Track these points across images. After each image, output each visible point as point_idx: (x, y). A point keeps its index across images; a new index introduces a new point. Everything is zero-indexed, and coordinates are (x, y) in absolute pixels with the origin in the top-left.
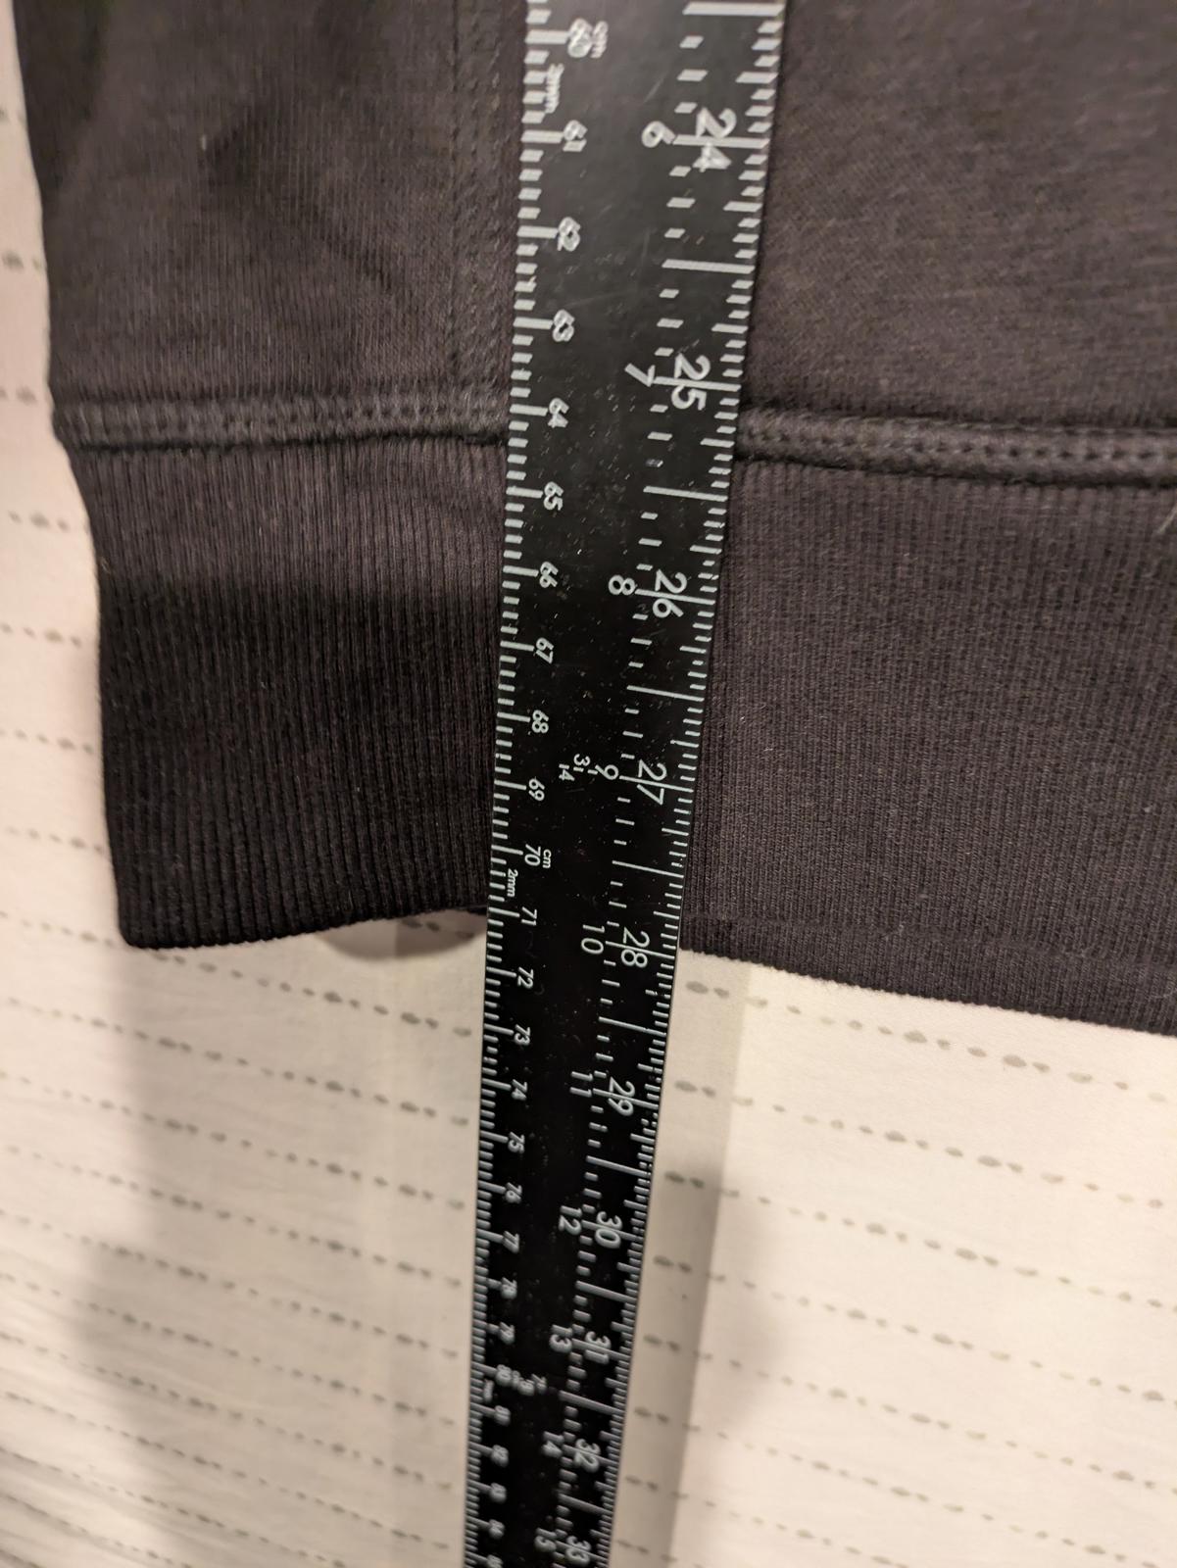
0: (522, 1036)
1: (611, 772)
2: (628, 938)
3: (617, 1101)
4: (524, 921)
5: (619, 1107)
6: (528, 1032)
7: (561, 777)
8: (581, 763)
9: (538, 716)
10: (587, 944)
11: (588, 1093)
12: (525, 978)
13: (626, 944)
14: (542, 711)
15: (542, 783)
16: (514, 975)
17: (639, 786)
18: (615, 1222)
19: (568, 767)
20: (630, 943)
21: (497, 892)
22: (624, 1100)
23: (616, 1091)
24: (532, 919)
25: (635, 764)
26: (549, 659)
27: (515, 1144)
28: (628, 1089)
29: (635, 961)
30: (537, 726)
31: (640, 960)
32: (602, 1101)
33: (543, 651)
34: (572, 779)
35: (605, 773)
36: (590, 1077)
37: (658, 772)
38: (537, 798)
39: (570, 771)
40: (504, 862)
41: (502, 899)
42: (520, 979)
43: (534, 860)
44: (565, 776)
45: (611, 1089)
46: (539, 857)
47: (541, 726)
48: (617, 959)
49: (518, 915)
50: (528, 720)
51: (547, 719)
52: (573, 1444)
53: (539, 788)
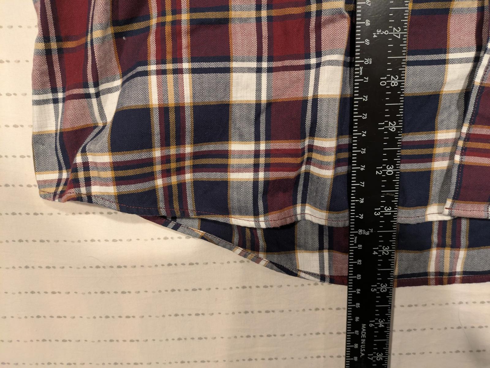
0: (365, 116)
1: (387, 32)
2: (392, 78)
3: (391, 128)
4: (364, 81)
5: (392, 130)
6: (366, 115)
7: (374, 37)
8: (379, 32)
9: (367, 21)
10: (382, 83)
11: (383, 128)
12: (365, 98)
13: (392, 80)
14: (368, 20)
15: (368, 39)
16: (362, 98)
17: (394, 35)
18: (392, 167)
19: (375, 34)
20: (393, 80)
21: (357, 75)
22: (393, 127)
23: (391, 125)
24: (366, 80)
25: (393, 28)
26: (370, 5)
27: (363, 152)
28: (394, 124)
29: (395, 85)
30: (367, 24)
31: (396, 84)
32: (387, 130)
33: (368, 3)
34: (376, 36)
35: (385, 33)
36: (384, 123)
37: (398, 30)
38: (367, 44)
39: (376, 35)
40: (359, 65)
41: (358, 76)
42: (364, 99)
43: (367, 62)
44: (375, 36)
45: (389, 125)
46: (368, 61)
47: (368, 24)
48: (390, 85)
49: (363, 80)
50: (364, 23)
51: (369, 21)
52: (381, 249)
53: (368, 41)
